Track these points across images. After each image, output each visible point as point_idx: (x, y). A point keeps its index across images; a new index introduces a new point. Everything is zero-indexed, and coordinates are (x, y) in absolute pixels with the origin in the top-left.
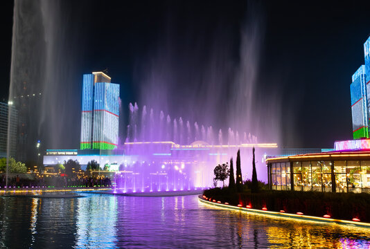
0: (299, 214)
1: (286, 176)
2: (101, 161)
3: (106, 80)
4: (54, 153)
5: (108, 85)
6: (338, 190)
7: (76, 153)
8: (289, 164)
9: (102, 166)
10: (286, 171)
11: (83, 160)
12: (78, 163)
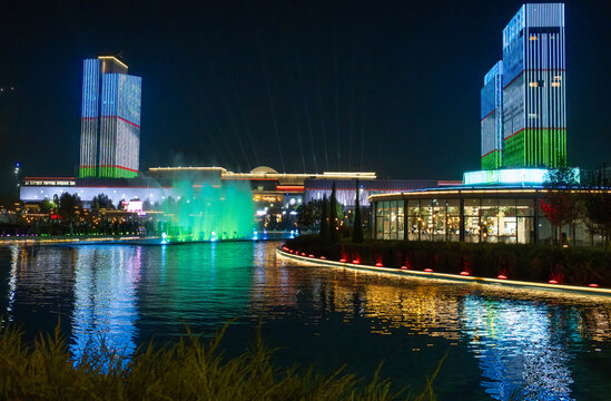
0: (428, 272)
1: (397, 220)
2: (115, 195)
3: (121, 70)
4: (38, 183)
5: (123, 77)
6: (467, 239)
7: (73, 183)
8: (402, 202)
9: (115, 203)
10: (397, 213)
11: (86, 194)
12: (79, 198)
